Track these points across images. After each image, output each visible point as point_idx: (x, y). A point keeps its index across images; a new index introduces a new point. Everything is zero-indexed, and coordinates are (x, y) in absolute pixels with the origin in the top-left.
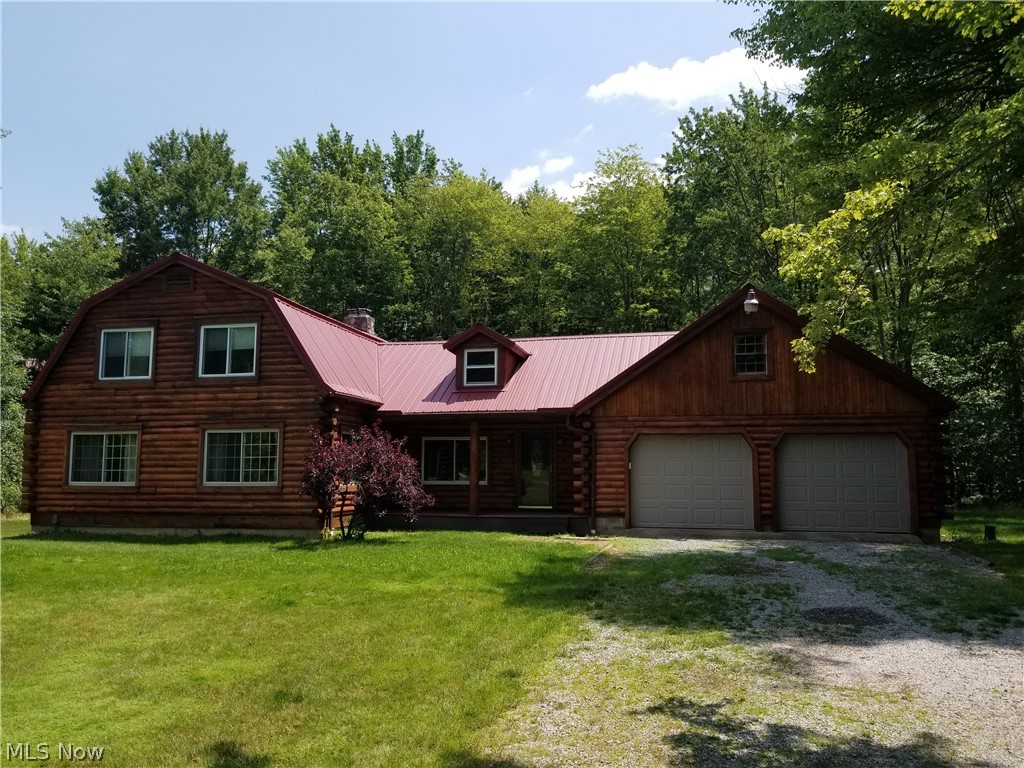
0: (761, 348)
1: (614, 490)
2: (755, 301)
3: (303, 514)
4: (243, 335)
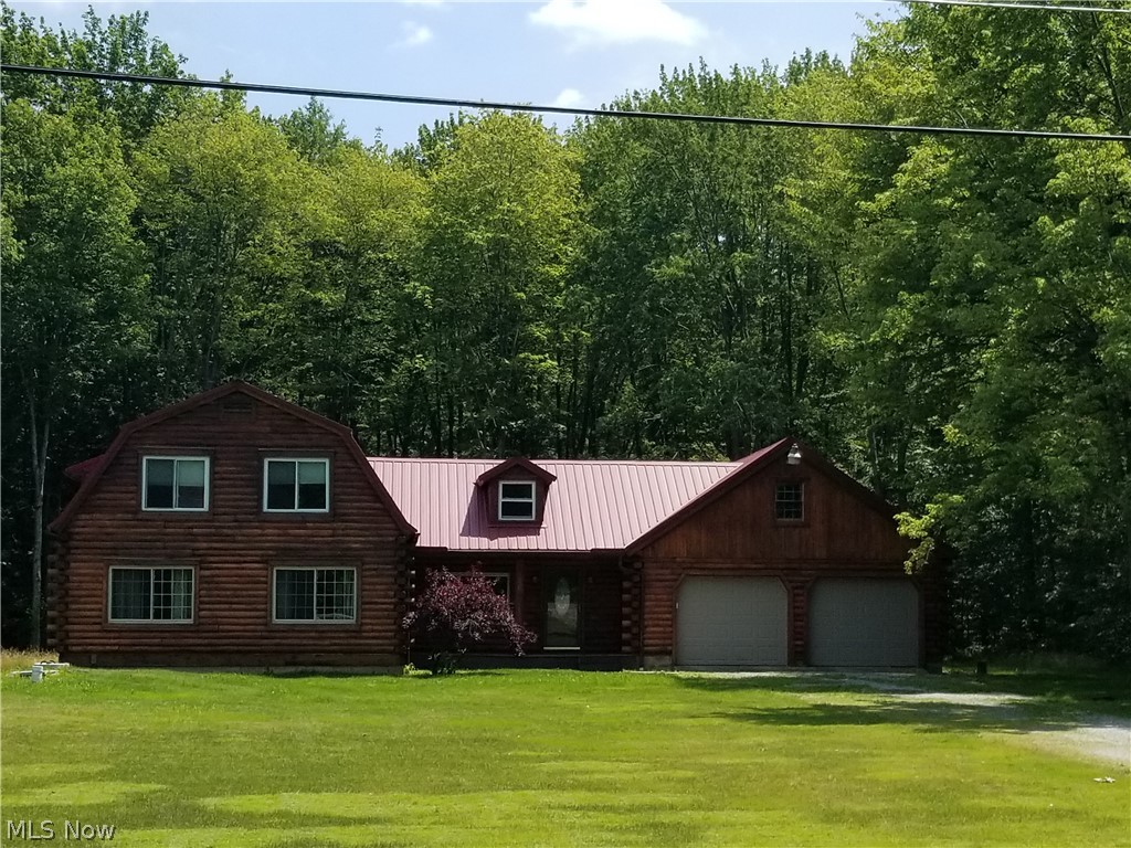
0: (798, 496)
1: (662, 629)
2: (798, 455)
3: (383, 651)
4: (316, 469)
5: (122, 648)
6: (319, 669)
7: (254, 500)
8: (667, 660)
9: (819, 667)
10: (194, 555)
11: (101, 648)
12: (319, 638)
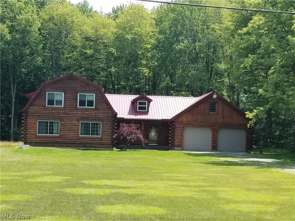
0: (215, 107)
1: (179, 140)
2: (216, 96)
3: (108, 144)
4: (91, 97)
5: (41, 142)
6: (91, 148)
7: (75, 104)
8: (180, 148)
9: (220, 151)
10: (59, 118)
11: (35, 141)
12: (91, 140)
